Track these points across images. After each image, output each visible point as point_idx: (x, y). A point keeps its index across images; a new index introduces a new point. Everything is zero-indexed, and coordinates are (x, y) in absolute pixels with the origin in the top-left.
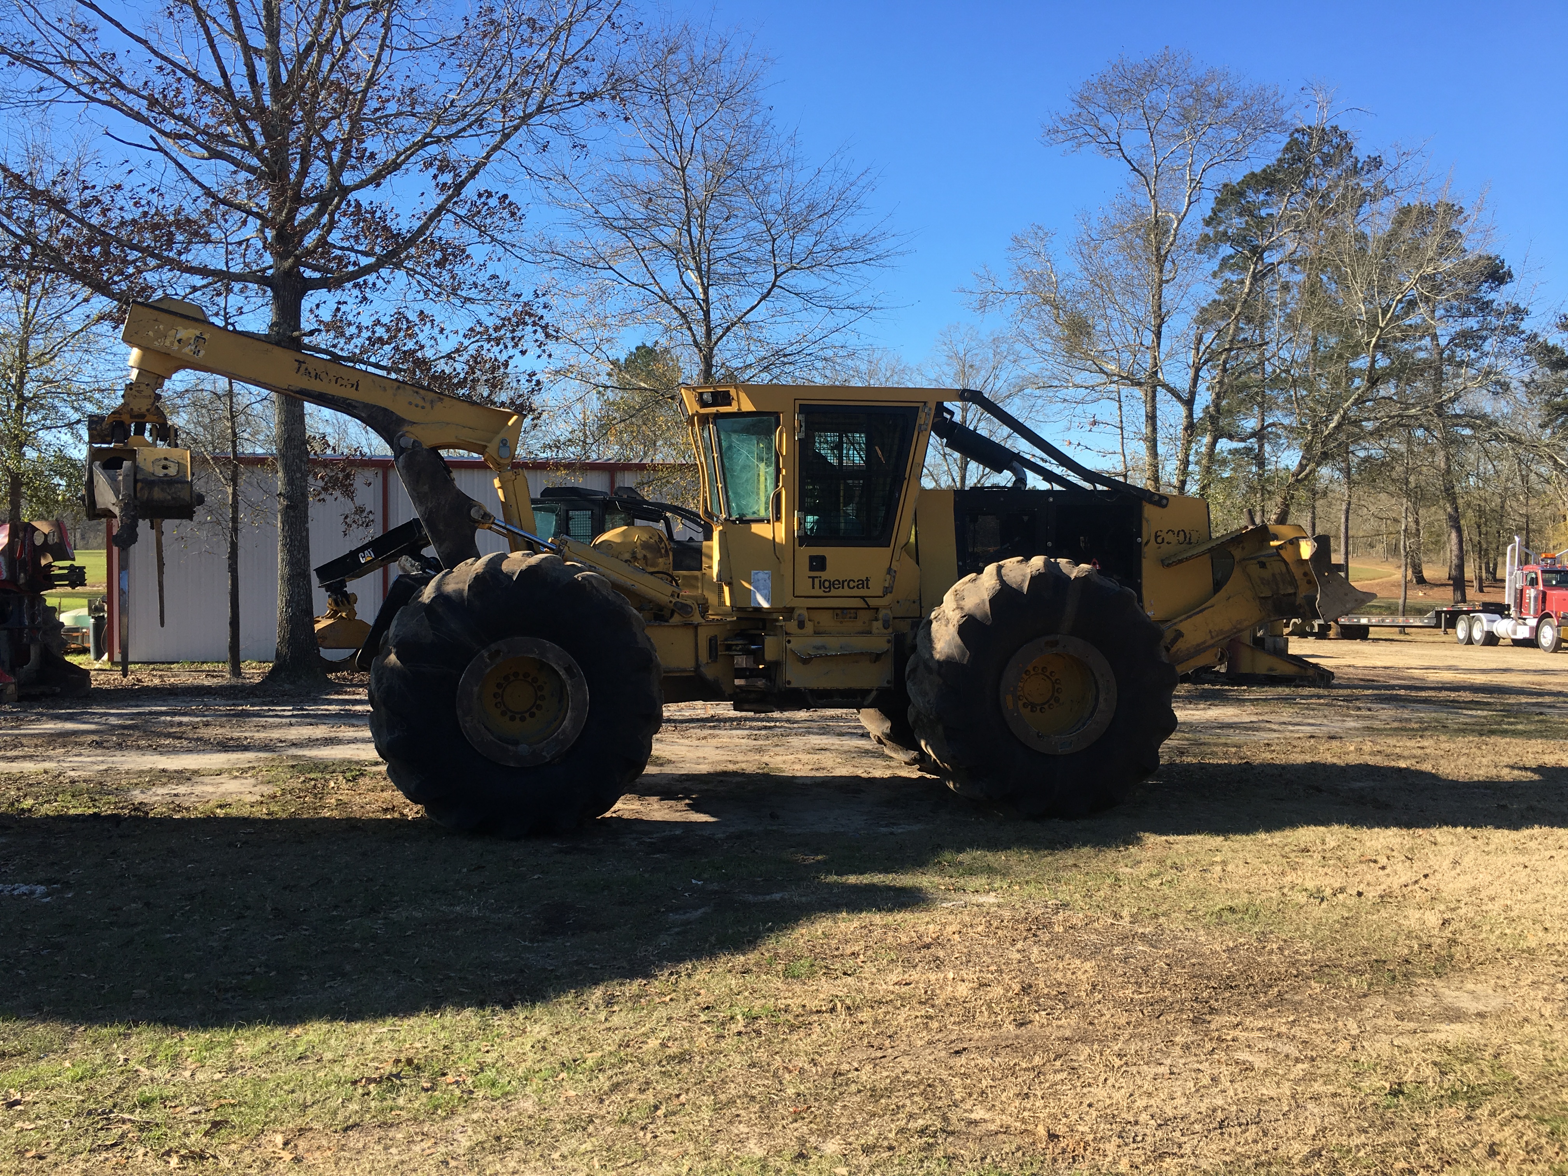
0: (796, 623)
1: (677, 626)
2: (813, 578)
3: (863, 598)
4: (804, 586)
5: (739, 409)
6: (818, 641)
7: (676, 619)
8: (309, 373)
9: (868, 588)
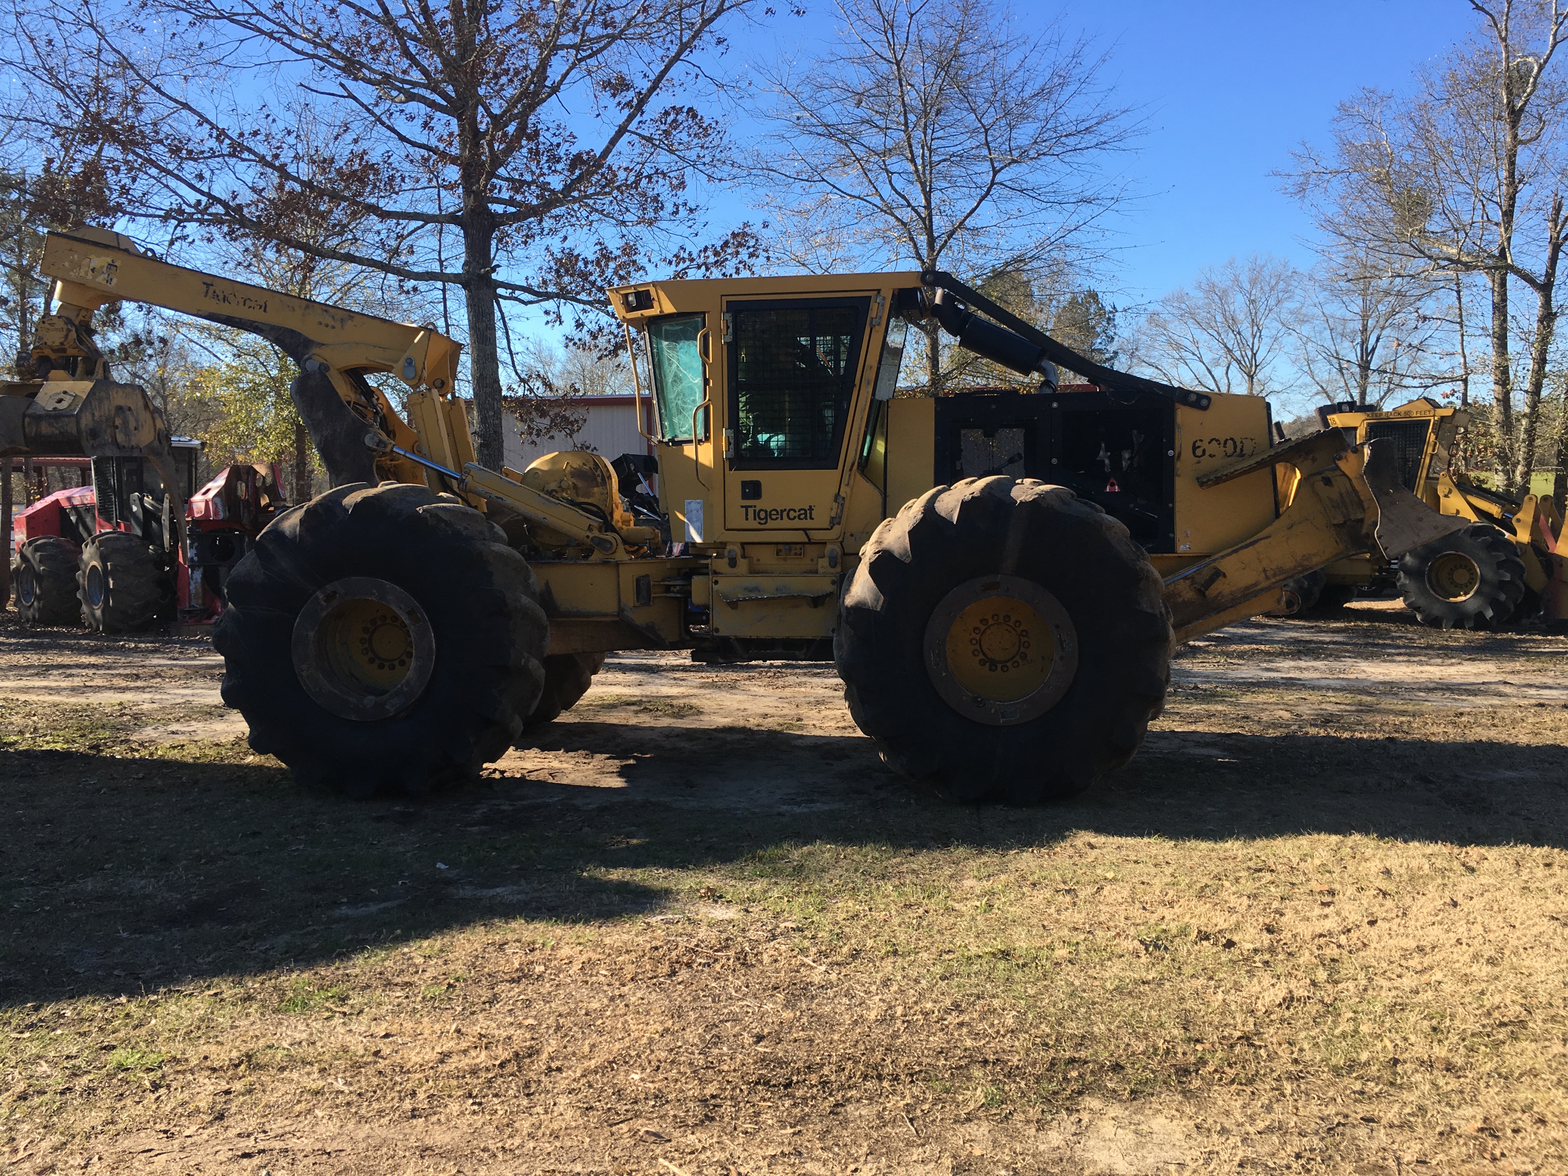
0: (726, 560)
1: (595, 564)
2: (747, 507)
3: (804, 530)
4: (737, 518)
5: (661, 311)
6: (751, 582)
7: (596, 556)
8: (218, 296)
9: (811, 518)
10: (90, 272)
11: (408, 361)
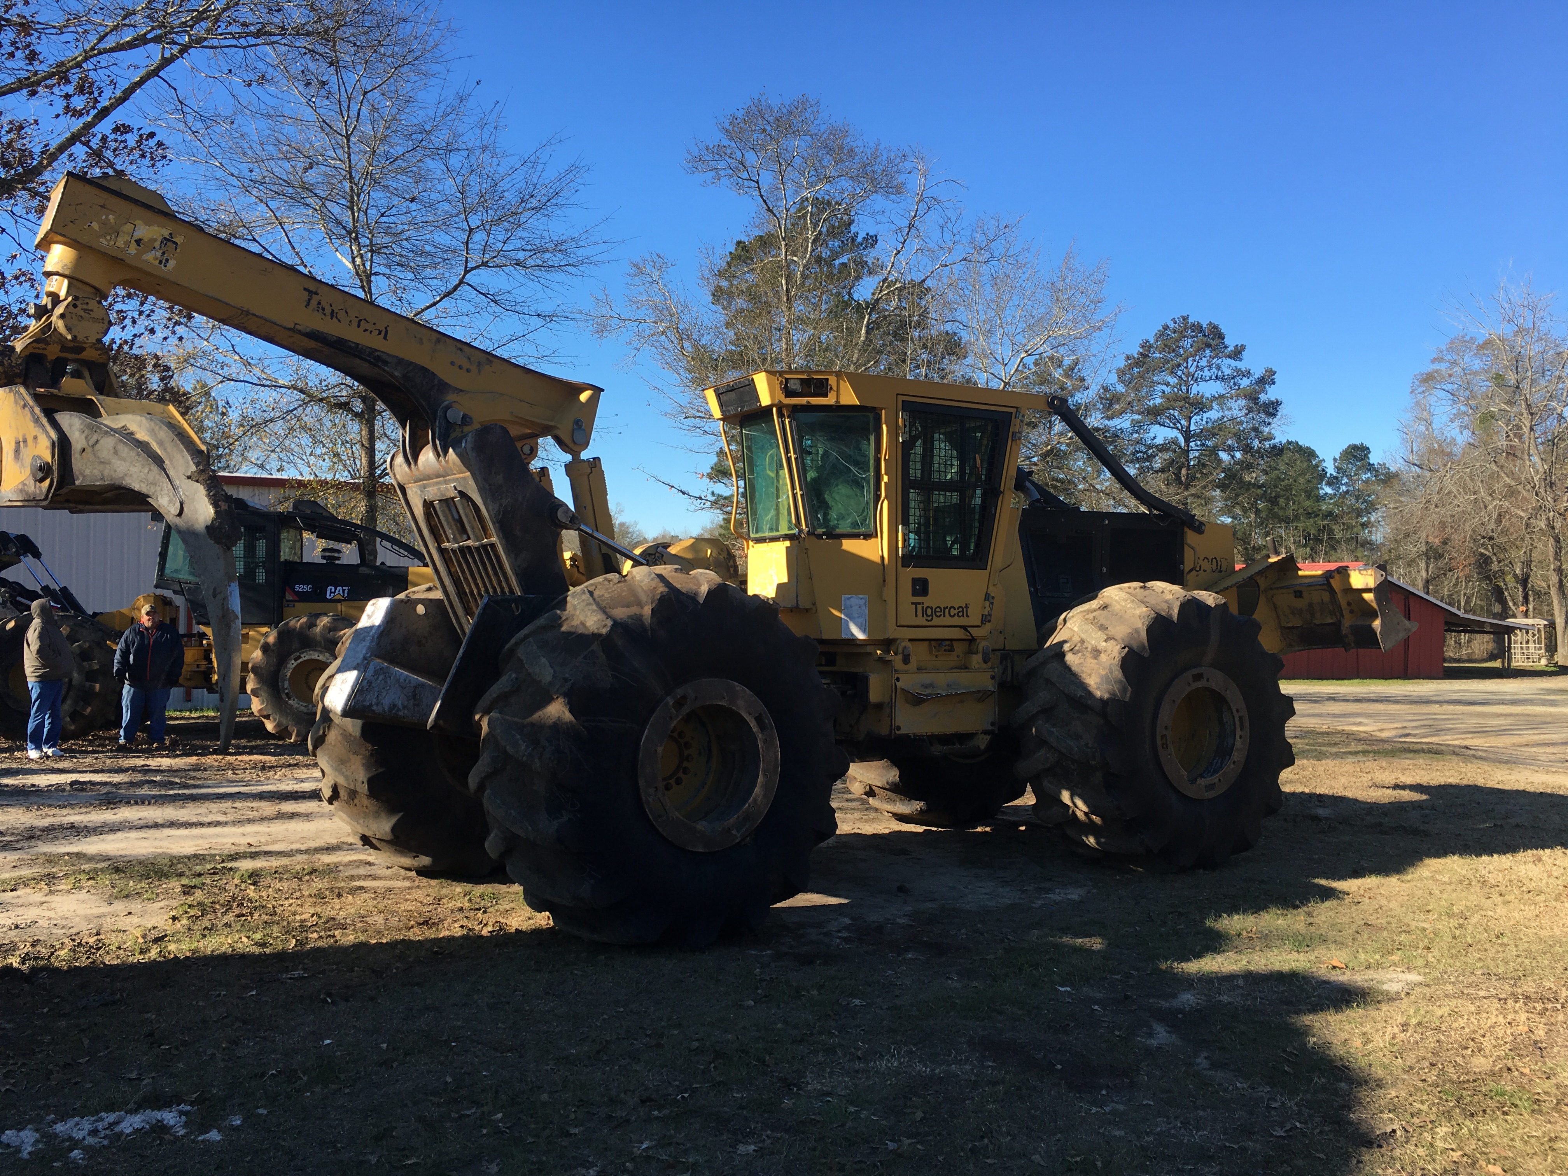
0: (900, 657)
2: (916, 604)
3: (964, 628)
4: (908, 615)
5: (837, 401)
6: (926, 678)
8: (323, 309)
9: (967, 616)
10: (133, 245)
11: (578, 423)
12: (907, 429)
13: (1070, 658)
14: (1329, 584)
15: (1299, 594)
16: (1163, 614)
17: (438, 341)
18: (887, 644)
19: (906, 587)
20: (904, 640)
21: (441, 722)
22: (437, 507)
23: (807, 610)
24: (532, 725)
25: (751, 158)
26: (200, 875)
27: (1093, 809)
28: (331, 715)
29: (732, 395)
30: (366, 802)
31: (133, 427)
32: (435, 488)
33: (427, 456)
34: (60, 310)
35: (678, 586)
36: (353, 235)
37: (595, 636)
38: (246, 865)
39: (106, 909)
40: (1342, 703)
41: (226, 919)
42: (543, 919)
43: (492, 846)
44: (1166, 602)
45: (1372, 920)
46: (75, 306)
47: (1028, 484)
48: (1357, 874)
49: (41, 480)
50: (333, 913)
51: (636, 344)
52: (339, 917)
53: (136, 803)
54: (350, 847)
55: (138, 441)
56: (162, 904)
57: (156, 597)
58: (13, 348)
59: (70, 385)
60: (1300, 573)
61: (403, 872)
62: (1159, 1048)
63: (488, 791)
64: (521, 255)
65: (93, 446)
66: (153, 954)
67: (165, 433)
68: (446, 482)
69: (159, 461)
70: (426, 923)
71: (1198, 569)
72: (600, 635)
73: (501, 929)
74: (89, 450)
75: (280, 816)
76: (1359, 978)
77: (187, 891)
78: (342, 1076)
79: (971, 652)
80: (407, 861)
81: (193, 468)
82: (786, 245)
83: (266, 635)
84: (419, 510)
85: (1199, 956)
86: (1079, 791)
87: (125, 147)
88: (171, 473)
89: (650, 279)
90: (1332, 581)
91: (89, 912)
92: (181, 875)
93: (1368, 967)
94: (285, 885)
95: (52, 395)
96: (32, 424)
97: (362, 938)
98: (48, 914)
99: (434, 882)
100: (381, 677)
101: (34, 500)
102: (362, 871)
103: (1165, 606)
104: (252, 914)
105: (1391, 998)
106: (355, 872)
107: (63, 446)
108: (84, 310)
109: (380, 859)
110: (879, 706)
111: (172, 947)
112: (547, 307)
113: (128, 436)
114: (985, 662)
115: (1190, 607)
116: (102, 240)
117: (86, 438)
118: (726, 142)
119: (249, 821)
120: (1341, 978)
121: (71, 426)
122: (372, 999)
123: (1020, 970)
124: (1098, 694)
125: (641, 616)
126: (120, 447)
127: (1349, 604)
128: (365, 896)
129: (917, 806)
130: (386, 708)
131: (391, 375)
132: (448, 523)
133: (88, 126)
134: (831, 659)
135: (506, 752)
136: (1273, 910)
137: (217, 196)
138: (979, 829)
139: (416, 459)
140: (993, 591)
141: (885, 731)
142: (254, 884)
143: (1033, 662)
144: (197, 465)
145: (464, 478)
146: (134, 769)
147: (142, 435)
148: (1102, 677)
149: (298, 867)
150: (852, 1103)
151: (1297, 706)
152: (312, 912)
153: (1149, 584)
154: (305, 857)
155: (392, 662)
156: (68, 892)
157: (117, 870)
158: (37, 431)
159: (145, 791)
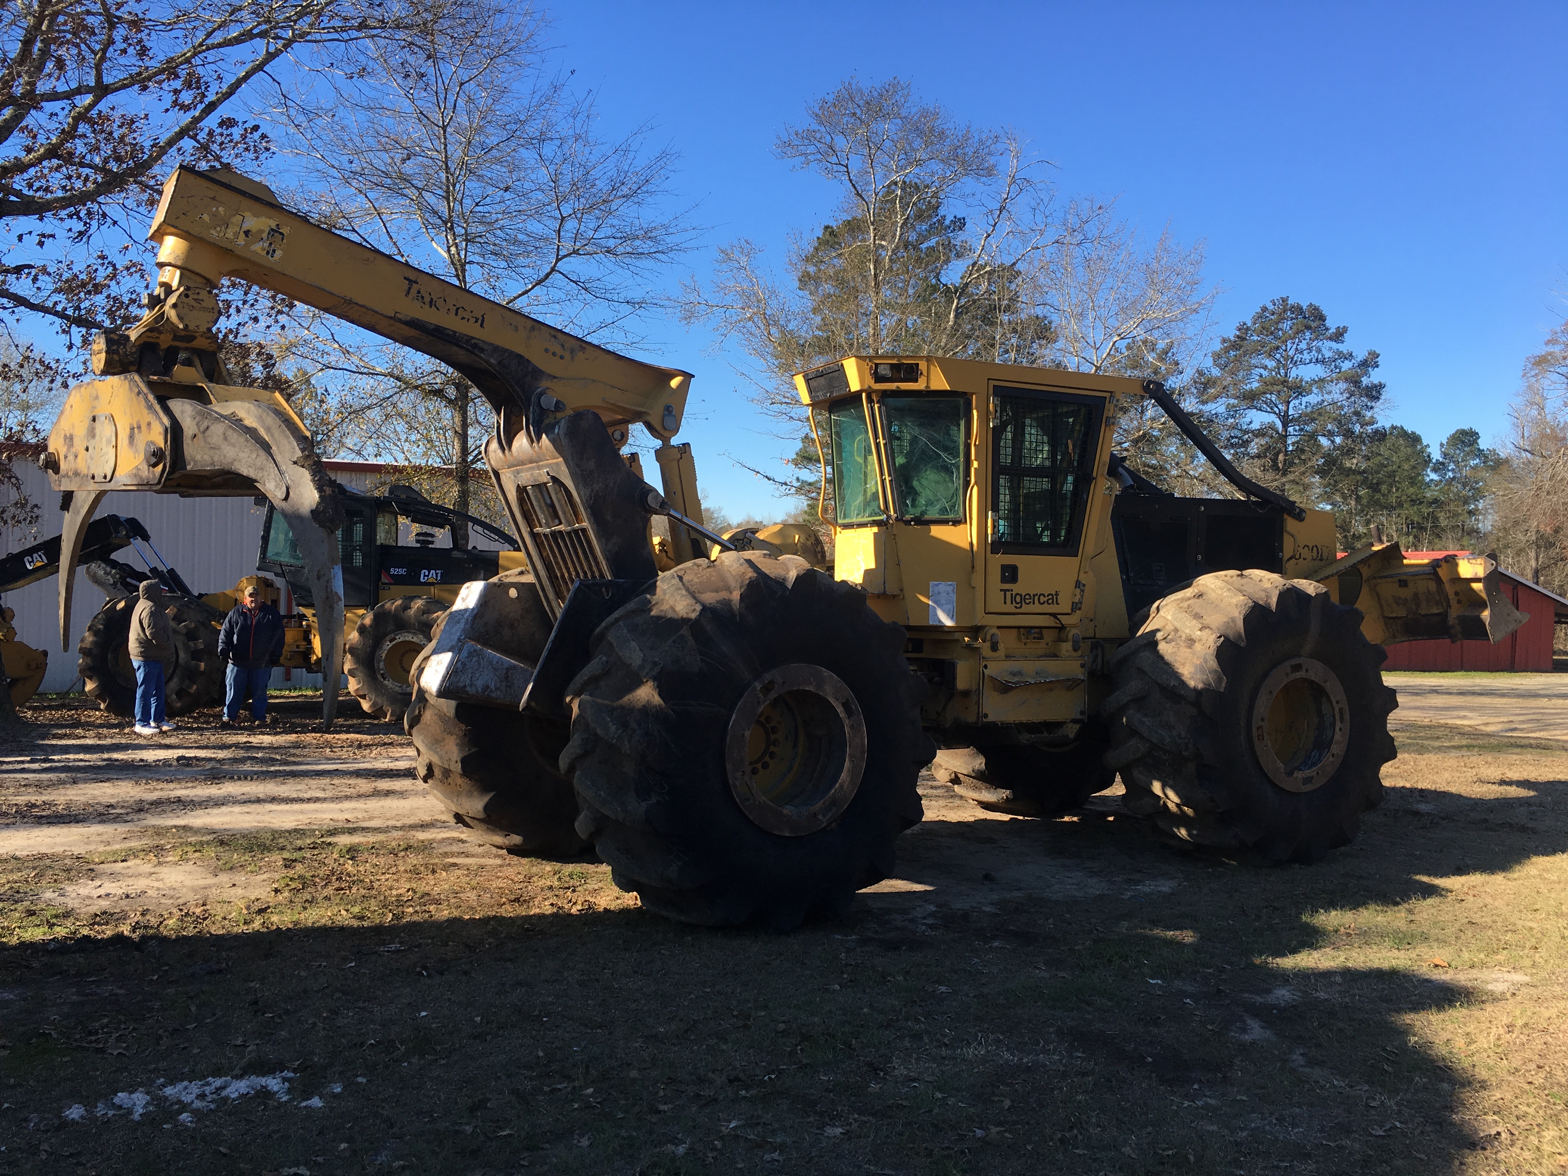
0: (989, 644)
2: (1005, 591)
3: (1054, 615)
4: (997, 602)
5: (927, 387)
8: (423, 298)
9: (1058, 604)
10: (242, 235)
11: (668, 409)
12: (998, 414)
13: (1163, 647)
14: (1436, 573)
15: (1403, 584)
16: (1261, 603)
17: (533, 328)
18: (976, 631)
19: (995, 575)
20: (992, 627)
21: (533, 704)
22: (530, 492)
23: (894, 596)
24: (622, 707)
25: (841, 143)
26: (300, 849)
27: (1186, 800)
28: (426, 696)
29: (822, 380)
30: (460, 781)
31: (241, 414)
32: (528, 474)
33: (521, 441)
34: (172, 300)
35: (767, 572)
36: (448, 224)
37: (684, 621)
38: (344, 840)
39: (211, 880)
40: (1444, 696)
41: (325, 893)
42: (631, 899)
43: (582, 826)
44: (1265, 590)
45: (1476, 918)
46: (187, 296)
47: (1120, 469)
48: (1460, 871)
49: (155, 465)
50: (428, 889)
51: (723, 331)
52: (434, 893)
53: (239, 779)
54: (444, 825)
55: (246, 427)
56: (265, 876)
57: (259, 579)
58: (128, 338)
59: (182, 373)
60: (1405, 562)
61: (494, 850)
62: (1253, 1043)
63: (578, 773)
64: (611, 243)
65: (204, 432)
66: (257, 925)
67: (271, 420)
68: (539, 468)
69: (266, 447)
70: (517, 900)
71: (1297, 557)
72: (689, 620)
73: (590, 908)
74: (200, 436)
75: (376, 794)
76: (1463, 978)
77: (289, 864)
78: (438, 1048)
79: (1060, 640)
80: (499, 839)
81: (299, 454)
82: (875, 229)
83: (362, 617)
84: (512, 495)
85: (1294, 951)
86: (1171, 782)
87: (231, 141)
88: (278, 458)
89: (738, 266)
90: (1439, 570)
91: (196, 883)
92: (283, 849)
93: (1472, 967)
94: (382, 861)
95: (164, 383)
96: (146, 411)
97: (456, 913)
98: (157, 884)
99: (524, 861)
100: (475, 659)
101: (147, 484)
102: (455, 848)
103: (1263, 595)
104: (350, 888)
105: (1496, 999)
106: (448, 849)
107: (175, 432)
108: (195, 300)
109: (473, 837)
110: (966, 694)
111: (275, 918)
112: (636, 294)
113: (236, 422)
114: (1075, 650)
115: (1289, 596)
116: (212, 232)
117: (197, 424)
118: (815, 126)
119: (347, 798)
120: (1444, 977)
121: (182, 412)
122: (466, 973)
123: (1110, 961)
124: (1192, 684)
125: (730, 601)
126: (230, 433)
127: (1456, 594)
128: (459, 872)
129: (1003, 794)
130: (480, 690)
131: (487, 362)
132: (541, 508)
133: (196, 120)
134: (918, 645)
135: (596, 734)
136: (1372, 907)
137: (318, 188)
138: (1066, 819)
139: (510, 444)
140: (1083, 578)
141: (971, 719)
142: (352, 859)
143: (1124, 650)
144: (303, 450)
145: (557, 464)
146: (237, 746)
147: (250, 422)
148: (1196, 666)
149: (394, 844)
150: (940, 1090)
151: (1400, 699)
152: (408, 887)
153: (1247, 572)
154: (401, 833)
155: (486, 644)
156: (176, 863)
157: (222, 843)
158: (151, 418)
159: (247, 767)
